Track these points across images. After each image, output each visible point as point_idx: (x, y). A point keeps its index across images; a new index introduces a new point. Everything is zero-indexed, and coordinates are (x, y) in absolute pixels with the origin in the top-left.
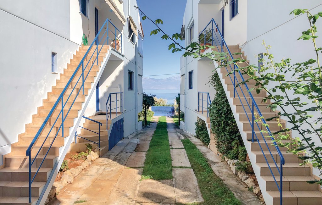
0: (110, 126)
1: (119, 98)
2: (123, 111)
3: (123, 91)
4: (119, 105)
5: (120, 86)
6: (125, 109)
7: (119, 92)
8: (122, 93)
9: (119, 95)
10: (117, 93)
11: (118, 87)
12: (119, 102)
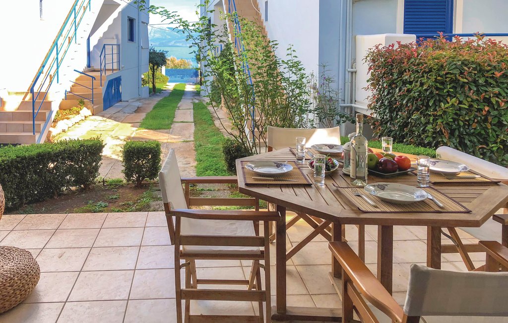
0: (105, 83)
1: (115, 51)
2: (121, 68)
3: (120, 42)
4: (115, 60)
5: (117, 36)
6: (123, 66)
7: (116, 44)
8: (119, 45)
9: (115, 47)
10: (112, 45)
11: (115, 38)
12: (115, 56)
